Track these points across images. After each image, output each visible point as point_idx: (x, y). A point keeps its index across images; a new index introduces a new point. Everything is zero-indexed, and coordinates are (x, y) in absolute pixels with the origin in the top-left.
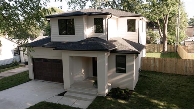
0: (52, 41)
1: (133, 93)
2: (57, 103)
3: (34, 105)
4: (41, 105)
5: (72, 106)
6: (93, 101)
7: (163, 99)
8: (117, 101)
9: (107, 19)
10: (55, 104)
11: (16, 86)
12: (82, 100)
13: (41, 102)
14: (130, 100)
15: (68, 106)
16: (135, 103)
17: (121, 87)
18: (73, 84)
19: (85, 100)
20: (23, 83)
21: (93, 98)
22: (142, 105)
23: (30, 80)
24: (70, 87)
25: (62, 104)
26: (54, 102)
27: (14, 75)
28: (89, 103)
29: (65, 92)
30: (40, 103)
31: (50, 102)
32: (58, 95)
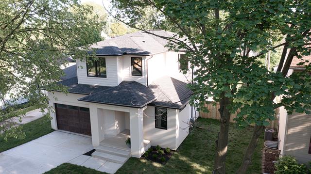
0: (79, 83)
1: (175, 153)
2: (82, 166)
3: (56, 167)
4: (64, 168)
5: (98, 170)
6: (123, 163)
7: (208, 163)
8: (152, 165)
9: (146, 60)
10: (80, 166)
11: (35, 139)
12: (112, 162)
13: (64, 164)
14: (167, 164)
15: (94, 170)
16: (172, 168)
17: (162, 145)
18: (103, 141)
19: (115, 162)
20: (44, 135)
21: (124, 160)
22: (179, 170)
23: (53, 130)
24: (100, 145)
25: (88, 167)
26: (78, 165)
27: (32, 122)
28: (119, 166)
29: (94, 150)
30: (62, 164)
31: (74, 163)
32: (85, 154)
